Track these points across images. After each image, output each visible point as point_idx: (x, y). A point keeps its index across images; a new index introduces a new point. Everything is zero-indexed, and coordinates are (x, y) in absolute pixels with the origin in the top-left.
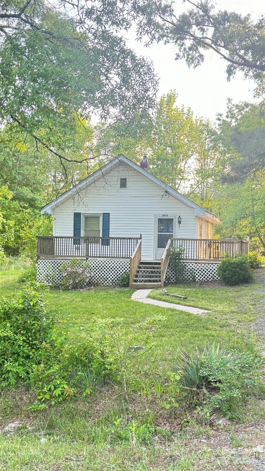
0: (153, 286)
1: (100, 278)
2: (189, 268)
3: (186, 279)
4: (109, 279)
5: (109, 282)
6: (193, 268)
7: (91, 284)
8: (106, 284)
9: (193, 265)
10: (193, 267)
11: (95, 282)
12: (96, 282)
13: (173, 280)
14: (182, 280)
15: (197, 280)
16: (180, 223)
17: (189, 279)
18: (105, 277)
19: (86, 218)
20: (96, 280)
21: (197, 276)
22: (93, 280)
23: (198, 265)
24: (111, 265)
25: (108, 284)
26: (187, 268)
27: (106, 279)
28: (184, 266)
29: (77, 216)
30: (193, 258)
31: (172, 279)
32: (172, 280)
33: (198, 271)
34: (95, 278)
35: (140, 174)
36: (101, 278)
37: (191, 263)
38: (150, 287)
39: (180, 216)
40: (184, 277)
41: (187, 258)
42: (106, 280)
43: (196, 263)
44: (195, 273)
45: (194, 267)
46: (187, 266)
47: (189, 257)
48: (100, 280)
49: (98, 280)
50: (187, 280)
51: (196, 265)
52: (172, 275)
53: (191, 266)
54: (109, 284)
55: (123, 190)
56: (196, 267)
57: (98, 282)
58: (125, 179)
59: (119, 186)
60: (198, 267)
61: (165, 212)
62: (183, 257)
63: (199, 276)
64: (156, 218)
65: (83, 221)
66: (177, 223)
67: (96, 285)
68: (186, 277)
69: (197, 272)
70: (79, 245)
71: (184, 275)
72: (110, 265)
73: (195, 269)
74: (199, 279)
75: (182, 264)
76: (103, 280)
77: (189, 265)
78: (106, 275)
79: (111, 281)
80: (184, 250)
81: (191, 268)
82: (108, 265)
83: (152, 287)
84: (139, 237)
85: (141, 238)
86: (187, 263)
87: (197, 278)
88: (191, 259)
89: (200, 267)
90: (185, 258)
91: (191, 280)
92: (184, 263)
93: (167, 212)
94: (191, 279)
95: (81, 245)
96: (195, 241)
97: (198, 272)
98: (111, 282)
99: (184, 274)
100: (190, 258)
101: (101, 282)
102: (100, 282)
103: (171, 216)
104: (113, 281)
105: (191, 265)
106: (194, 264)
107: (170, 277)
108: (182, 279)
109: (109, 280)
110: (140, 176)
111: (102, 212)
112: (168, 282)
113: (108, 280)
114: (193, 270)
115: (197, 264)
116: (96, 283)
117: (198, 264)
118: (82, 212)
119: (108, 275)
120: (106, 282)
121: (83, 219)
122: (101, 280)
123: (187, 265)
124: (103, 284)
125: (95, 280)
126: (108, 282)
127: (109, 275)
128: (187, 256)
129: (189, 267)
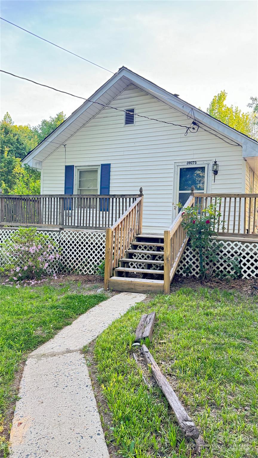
0: (148, 288)
1: (77, 262)
2: (229, 252)
3: (221, 271)
4: (91, 263)
5: (91, 269)
6: (236, 252)
7: (65, 269)
8: (85, 271)
9: (236, 245)
10: (236, 249)
11: (70, 266)
12: (72, 266)
13: (197, 273)
14: (214, 274)
15: (245, 275)
16: (216, 172)
17: (229, 272)
18: (84, 260)
19: (81, 173)
20: (72, 264)
21: (245, 268)
22: (68, 263)
23: (247, 246)
24: (94, 241)
25: (88, 271)
26: (225, 251)
27: (86, 263)
28: (218, 247)
29: (69, 170)
30: (236, 232)
31: (194, 270)
32: (194, 273)
33: (248, 257)
34: (70, 261)
35: (155, 100)
36: (79, 262)
37: (233, 242)
38: (142, 289)
39: (215, 162)
40: (218, 268)
41: (226, 231)
42: (86, 265)
43: (243, 243)
44: (241, 261)
45: (239, 249)
46: (225, 248)
47: (228, 229)
48: (77, 264)
49: (75, 264)
50: (225, 275)
51: (243, 247)
52: (194, 263)
53: (232, 248)
54: (90, 271)
55: (130, 127)
56: (243, 250)
57: (74, 267)
58: (132, 111)
59: (124, 121)
60: (247, 250)
61: (191, 157)
62: (216, 231)
63: (249, 268)
64: (176, 167)
65: (76, 176)
66: (211, 173)
67: (71, 272)
68: (222, 268)
69: (244, 261)
70: (70, 211)
71: (218, 265)
72: (92, 241)
73: (241, 254)
74: (249, 275)
75: (214, 244)
76: (81, 265)
77: (229, 245)
78: (87, 257)
79: (93, 266)
80: (219, 215)
81: (232, 252)
82: (89, 240)
83: (145, 288)
84: (139, 193)
85: (141, 195)
86: (225, 241)
87: (245, 272)
88: (233, 234)
89: (251, 250)
90: (221, 231)
91: (232, 276)
92: (218, 241)
93: (196, 156)
94: (232, 273)
95: (73, 211)
96: (243, 199)
97: (248, 261)
98: (93, 269)
99: (218, 262)
100: (231, 231)
101: (79, 267)
102: (77, 267)
103: (202, 162)
104: (95, 266)
105: (232, 245)
106: (240, 244)
107: (191, 266)
108: (214, 271)
109: (91, 266)
110: (155, 102)
111: (100, 163)
112: (187, 275)
113: (88, 266)
114: (236, 255)
115: (246, 244)
116: (72, 269)
117: (248, 244)
118: (75, 164)
119: (89, 257)
120: (86, 268)
121: (76, 175)
122: (79, 265)
123: (225, 244)
124: (81, 270)
125: (70, 264)
126: (88, 269)
127: (91, 257)
128: (226, 227)
129: (229, 248)
